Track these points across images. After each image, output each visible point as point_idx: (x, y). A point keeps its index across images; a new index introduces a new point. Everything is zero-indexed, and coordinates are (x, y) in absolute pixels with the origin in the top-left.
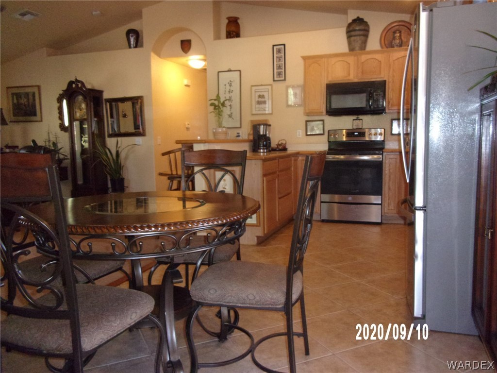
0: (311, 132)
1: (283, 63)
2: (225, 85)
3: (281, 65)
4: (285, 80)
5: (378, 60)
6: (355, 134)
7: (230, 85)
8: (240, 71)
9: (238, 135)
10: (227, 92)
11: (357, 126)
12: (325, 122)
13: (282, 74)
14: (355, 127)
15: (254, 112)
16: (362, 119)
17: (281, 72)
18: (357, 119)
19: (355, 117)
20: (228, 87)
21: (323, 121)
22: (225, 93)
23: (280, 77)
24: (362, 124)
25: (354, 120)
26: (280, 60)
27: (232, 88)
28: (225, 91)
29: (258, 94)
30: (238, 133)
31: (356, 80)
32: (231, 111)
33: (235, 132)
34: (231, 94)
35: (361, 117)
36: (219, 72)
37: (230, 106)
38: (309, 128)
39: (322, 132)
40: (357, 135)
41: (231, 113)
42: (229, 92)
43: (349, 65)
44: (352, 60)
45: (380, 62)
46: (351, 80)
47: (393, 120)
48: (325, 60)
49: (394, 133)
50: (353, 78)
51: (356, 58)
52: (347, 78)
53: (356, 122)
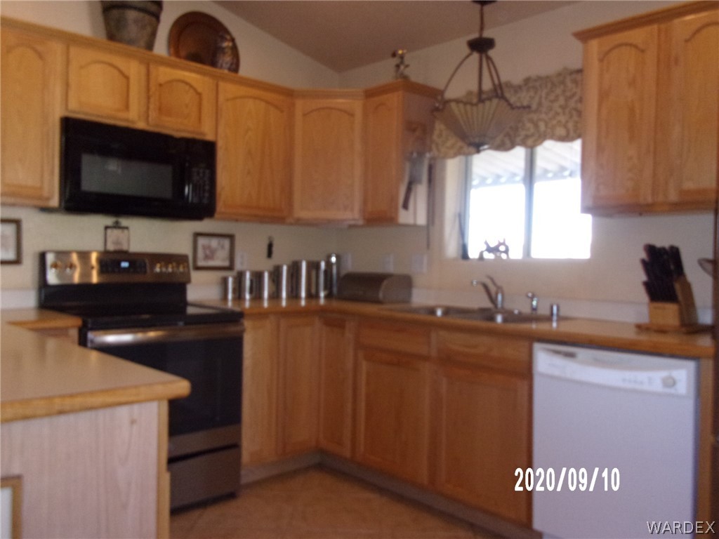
5: (195, 90)
6: (124, 264)
11: (117, 243)
12: (24, 224)
14: (111, 247)
16: (127, 228)
18: (117, 226)
19: (109, 221)
21: (16, 222)
24: (129, 240)
25: (107, 228)
31: (141, 125)
35: (124, 222)
39: (10, 256)
40: (125, 268)
43: (127, 78)
44: (134, 69)
45: (199, 94)
46: (133, 122)
47: (197, 235)
48: (57, 48)
49: (201, 263)
50: (136, 117)
51: (143, 69)
52: (123, 115)
53: (113, 234)
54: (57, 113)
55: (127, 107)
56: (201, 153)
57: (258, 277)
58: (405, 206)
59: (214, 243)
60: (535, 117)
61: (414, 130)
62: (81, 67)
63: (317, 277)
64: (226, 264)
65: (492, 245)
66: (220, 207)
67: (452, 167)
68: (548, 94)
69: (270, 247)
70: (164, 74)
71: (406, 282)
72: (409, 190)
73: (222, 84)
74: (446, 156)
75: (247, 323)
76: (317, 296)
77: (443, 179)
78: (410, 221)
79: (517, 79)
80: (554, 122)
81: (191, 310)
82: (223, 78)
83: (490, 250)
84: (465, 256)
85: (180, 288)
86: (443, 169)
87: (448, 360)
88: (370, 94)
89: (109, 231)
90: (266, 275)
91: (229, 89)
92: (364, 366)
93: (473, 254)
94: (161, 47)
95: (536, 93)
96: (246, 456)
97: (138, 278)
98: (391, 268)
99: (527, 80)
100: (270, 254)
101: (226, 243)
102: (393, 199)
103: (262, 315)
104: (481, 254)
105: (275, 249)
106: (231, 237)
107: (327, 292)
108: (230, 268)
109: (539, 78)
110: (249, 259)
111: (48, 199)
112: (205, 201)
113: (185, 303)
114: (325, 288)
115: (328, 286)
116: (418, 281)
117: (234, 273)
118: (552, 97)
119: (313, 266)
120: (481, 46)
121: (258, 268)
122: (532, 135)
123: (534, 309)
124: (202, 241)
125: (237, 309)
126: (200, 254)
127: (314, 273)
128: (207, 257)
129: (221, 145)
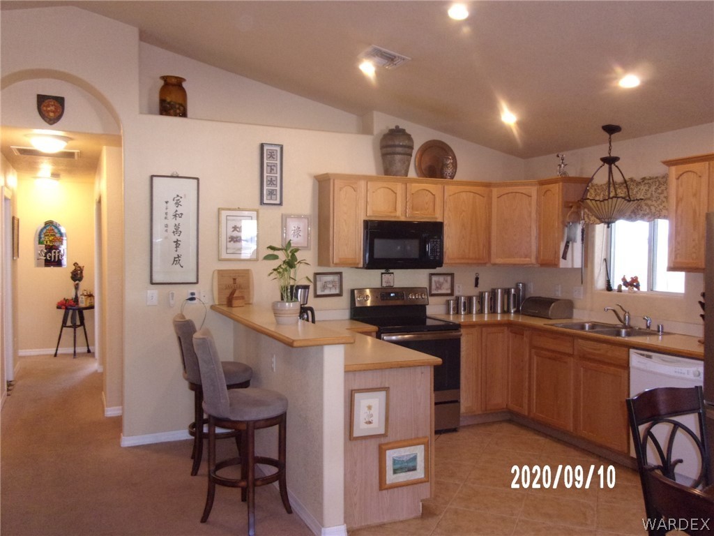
0: (322, 291)
1: (278, 175)
2: (167, 202)
3: (274, 179)
4: (281, 204)
5: (432, 193)
6: (392, 295)
7: (178, 204)
8: (198, 179)
9: (191, 296)
10: (170, 216)
11: (388, 282)
12: (344, 275)
13: (276, 195)
14: (384, 285)
15: (224, 256)
16: (393, 274)
17: (273, 190)
18: (387, 273)
19: (383, 271)
20: (172, 208)
21: (340, 274)
22: (166, 218)
23: (271, 199)
24: (394, 281)
25: (382, 274)
26: (272, 169)
27: (180, 210)
28: (166, 214)
29: (231, 224)
30: (193, 294)
32: (178, 253)
33: (186, 291)
34: (179, 220)
35: (391, 271)
36: (152, 176)
37: (177, 242)
38: (319, 285)
39: (337, 291)
40: (393, 297)
41: (179, 257)
42: (175, 216)
43: (396, 193)
44: (399, 188)
45: (434, 195)
46: (398, 217)
47: (432, 275)
48: (362, 183)
49: (433, 292)
50: (400, 215)
51: (404, 186)
52: (393, 214)
53: (386, 277)
54: (362, 218)
55: (395, 210)
56: (435, 229)
57: (470, 299)
58: (564, 257)
59: (441, 279)
60: (649, 202)
61: (571, 207)
62: (373, 192)
63: (509, 299)
64: (449, 292)
65: (629, 280)
66: (446, 260)
67: (600, 229)
68: (656, 189)
69: (477, 279)
70: (415, 187)
71: (569, 305)
72: (567, 246)
73: (446, 187)
74: (594, 223)
75: (463, 331)
76: (508, 312)
77: (593, 237)
78: (570, 266)
79: (638, 178)
80: (661, 207)
81: (429, 322)
82: (448, 184)
83: (626, 284)
84: (609, 288)
85: (423, 308)
86: (593, 230)
87: (584, 357)
88: (542, 183)
89: (383, 275)
90: (474, 298)
91: (450, 189)
92: (535, 359)
93: (615, 287)
94: (412, 173)
95: (650, 187)
96: (463, 409)
97: (399, 303)
98: (559, 294)
99: (644, 179)
100: (476, 285)
101: (449, 278)
102: (556, 253)
103: (472, 326)
104: (620, 286)
105: (480, 281)
106: (452, 275)
107: (515, 309)
108: (452, 294)
109: (650, 179)
110: (464, 288)
111: (358, 264)
112: (437, 258)
113: (425, 317)
114: (514, 307)
115: (517, 305)
116: (578, 304)
117: (453, 298)
118: (659, 191)
119: (506, 292)
120: (610, 161)
121: (469, 294)
122: (648, 214)
123: (648, 327)
124: (434, 278)
125: (457, 322)
126: (434, 286)
127: (506, 296)
128: (437, 288)
129: (445, 223)
